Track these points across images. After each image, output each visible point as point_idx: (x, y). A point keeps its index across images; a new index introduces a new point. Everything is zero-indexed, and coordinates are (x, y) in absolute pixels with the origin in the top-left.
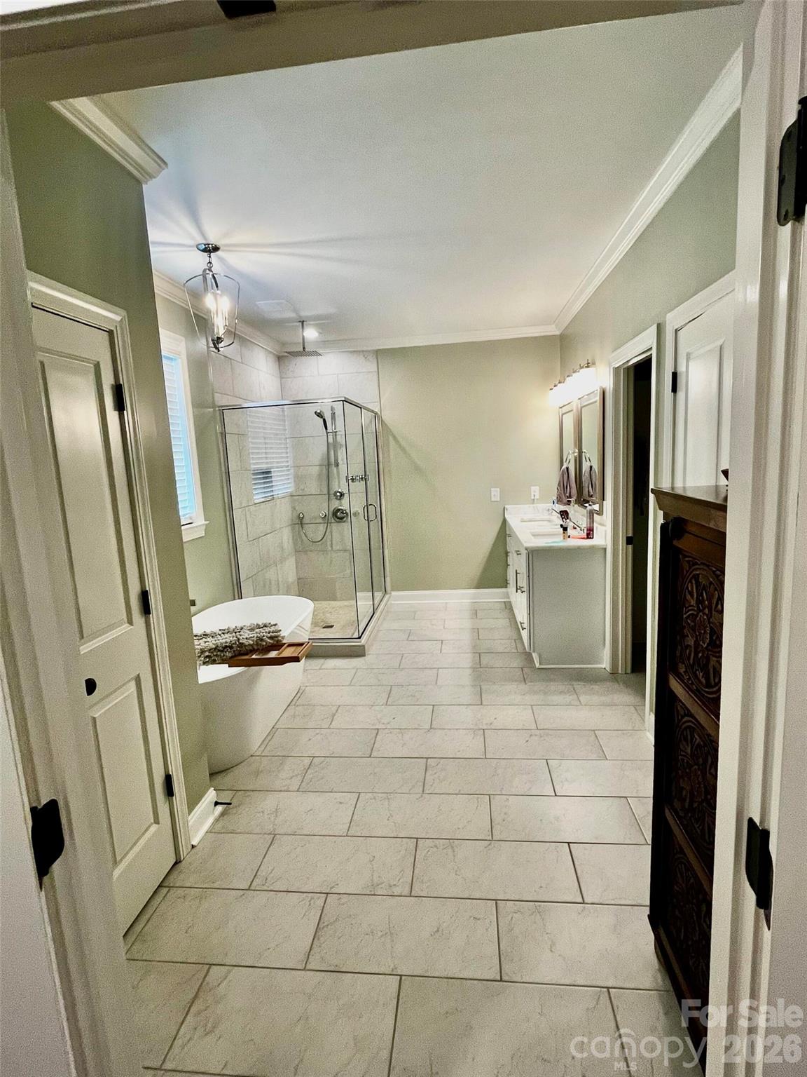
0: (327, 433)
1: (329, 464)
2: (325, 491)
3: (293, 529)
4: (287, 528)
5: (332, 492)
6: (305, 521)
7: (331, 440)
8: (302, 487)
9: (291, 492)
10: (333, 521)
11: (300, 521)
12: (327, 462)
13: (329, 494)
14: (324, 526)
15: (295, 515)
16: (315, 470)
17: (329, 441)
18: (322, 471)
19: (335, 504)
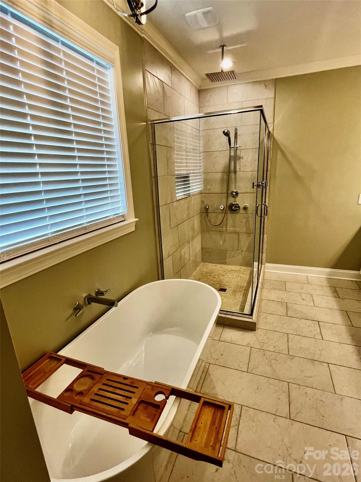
0: (230, 148)
1: (229, 172)
2: (225, 191)
3: (201, 216)
4: (197, 216)
5: (230, 192)
6: (210, 210)
7: (232, 154)
8: (209, 187)
9: (201, 191)
10: (229, 212)
11: (205, 211)
12: (228, 170)
13: (228, 193)
14: (222, 215)
15: (203, 206)
16: (219, 176)
17: (231, 154)
18: (224, 176)
19: (231, 200)
